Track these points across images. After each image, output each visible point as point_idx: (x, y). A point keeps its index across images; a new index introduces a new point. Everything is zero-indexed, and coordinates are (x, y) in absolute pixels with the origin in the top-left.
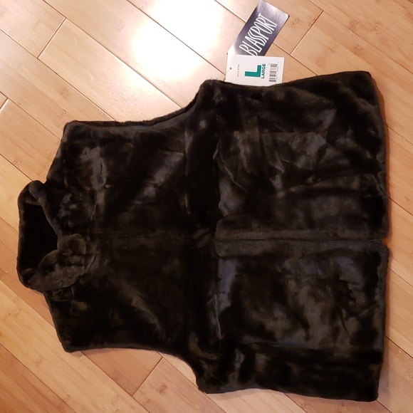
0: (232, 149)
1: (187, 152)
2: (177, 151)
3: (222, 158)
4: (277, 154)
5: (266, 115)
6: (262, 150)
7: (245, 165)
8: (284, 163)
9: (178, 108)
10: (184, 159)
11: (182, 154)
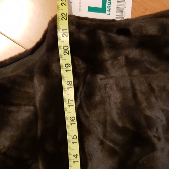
0: (97, 98)
1: (38, 105)
2: (25, 105)
3: (85, 109)
4: (153, 99)
5: (134, 53)
6: (135, 95)
7: (116, 117)
8: (163, 110)
9: (22, 50)
10: (35, 114)
11: (32, 108)
